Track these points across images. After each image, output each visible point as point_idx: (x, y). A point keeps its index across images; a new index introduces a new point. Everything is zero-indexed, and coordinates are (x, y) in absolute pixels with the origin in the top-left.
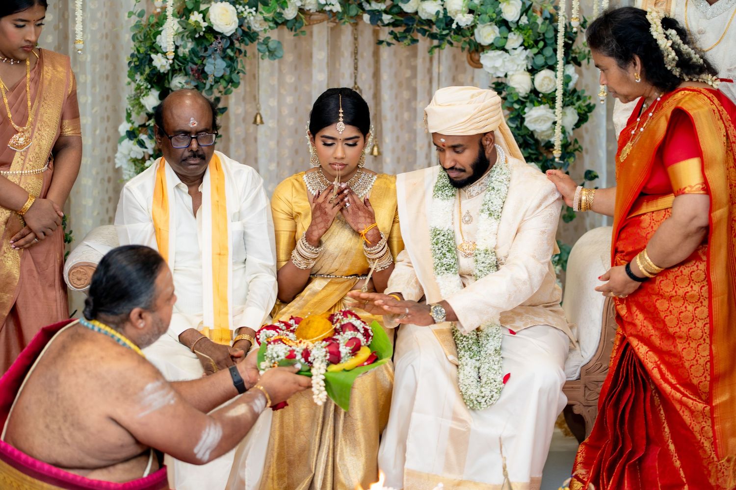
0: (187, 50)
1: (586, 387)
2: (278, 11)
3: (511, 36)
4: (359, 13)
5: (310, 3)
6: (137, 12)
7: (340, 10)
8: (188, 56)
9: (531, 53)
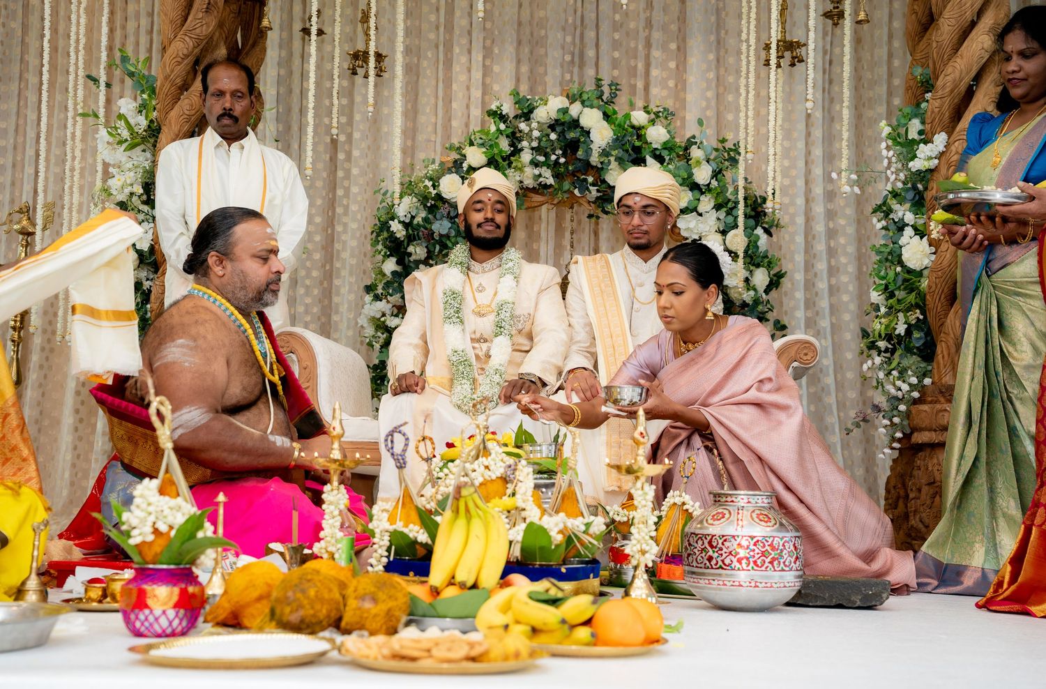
0: (420, 219)
3: (702, 198)
4: (572, 189)
5: (527, 177)
6: (382, 192)
7: (553, 183)
8: (421, 223)
9: (722, 214)
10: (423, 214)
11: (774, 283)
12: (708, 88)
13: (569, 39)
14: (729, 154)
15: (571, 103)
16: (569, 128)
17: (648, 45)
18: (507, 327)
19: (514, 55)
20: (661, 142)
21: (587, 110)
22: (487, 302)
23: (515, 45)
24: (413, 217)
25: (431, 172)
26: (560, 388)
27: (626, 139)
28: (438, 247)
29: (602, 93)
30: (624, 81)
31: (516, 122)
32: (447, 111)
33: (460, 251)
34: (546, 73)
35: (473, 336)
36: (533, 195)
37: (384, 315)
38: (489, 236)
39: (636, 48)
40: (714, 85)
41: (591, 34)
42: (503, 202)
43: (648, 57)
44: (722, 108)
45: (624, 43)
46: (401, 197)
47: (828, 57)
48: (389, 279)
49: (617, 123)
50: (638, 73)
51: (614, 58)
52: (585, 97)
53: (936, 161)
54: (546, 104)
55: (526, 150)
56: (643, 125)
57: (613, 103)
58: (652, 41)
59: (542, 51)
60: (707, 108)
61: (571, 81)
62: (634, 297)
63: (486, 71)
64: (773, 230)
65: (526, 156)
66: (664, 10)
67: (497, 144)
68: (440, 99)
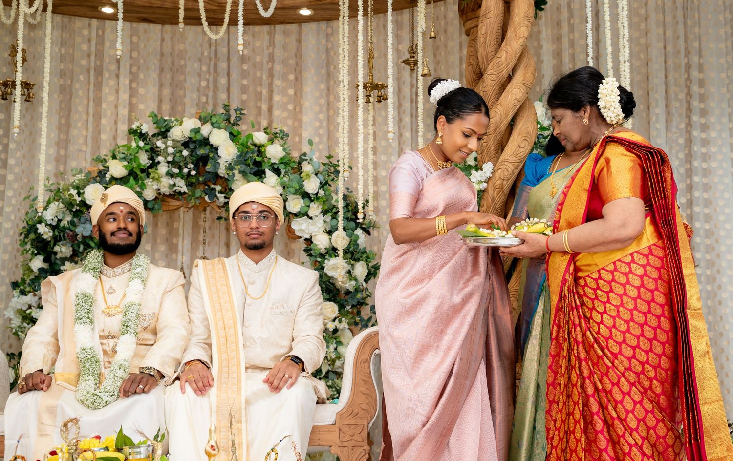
0: (66, 223)
1: (340, 430)
2: (138, 189)
3: (312, 205)
4: (203, 196)
5: (164, 186)
6: (31, 198)
7: (187, 191)
8: (67, 225)
9: (328, 217)
10: (69, 218)
11: (372, 273)
12: (321, 112)
13: (204, 68)
14: (335, 168)
15: (203, 124)
16: (200, 145)
17: (271, 75)
18: (133, 326)
19: (157, 80)
20: (279, 158)
21: (215, 131)
22: (116, 303)
23: (158, 72)
24: (60, 221)
25: (77, 182)
26: (178, 378)
27: (248, 156)
28: (82, 247)
29: (229, 116)
30: (251, 104)
31: (155, 139)
32: (97, 126)
33: (95, 257)
34: (185, 96)
35: (102, 334)
36: (170, 200)
37: (30, 307)
38: (122, 243)
39: (261, 77)
40: (325, 109)
41: (223, 65)
42: (133, 214)
43: (271, 84)
44: (332, 128)
45: (251, 73)
46: (49, 202)
47: (414, 90)
48: (36, 275)
49: (241, 141)
50: (263, 97)
51: (242, 85)
52: (214, 120)
53: (485, 185)
54: (181, 124)
55: (163, 163)
56: (263, 143)
57: (238, 124)
58: (274, 72)
59: (182, 77)
60: (320, 127)
61: (207, 102)
62: (247, 293)
63: (133, 93)
64: (371, 230)
65: (163, 169)
66: (284, 48)
67: (136, 158)
68: (91, 116)
